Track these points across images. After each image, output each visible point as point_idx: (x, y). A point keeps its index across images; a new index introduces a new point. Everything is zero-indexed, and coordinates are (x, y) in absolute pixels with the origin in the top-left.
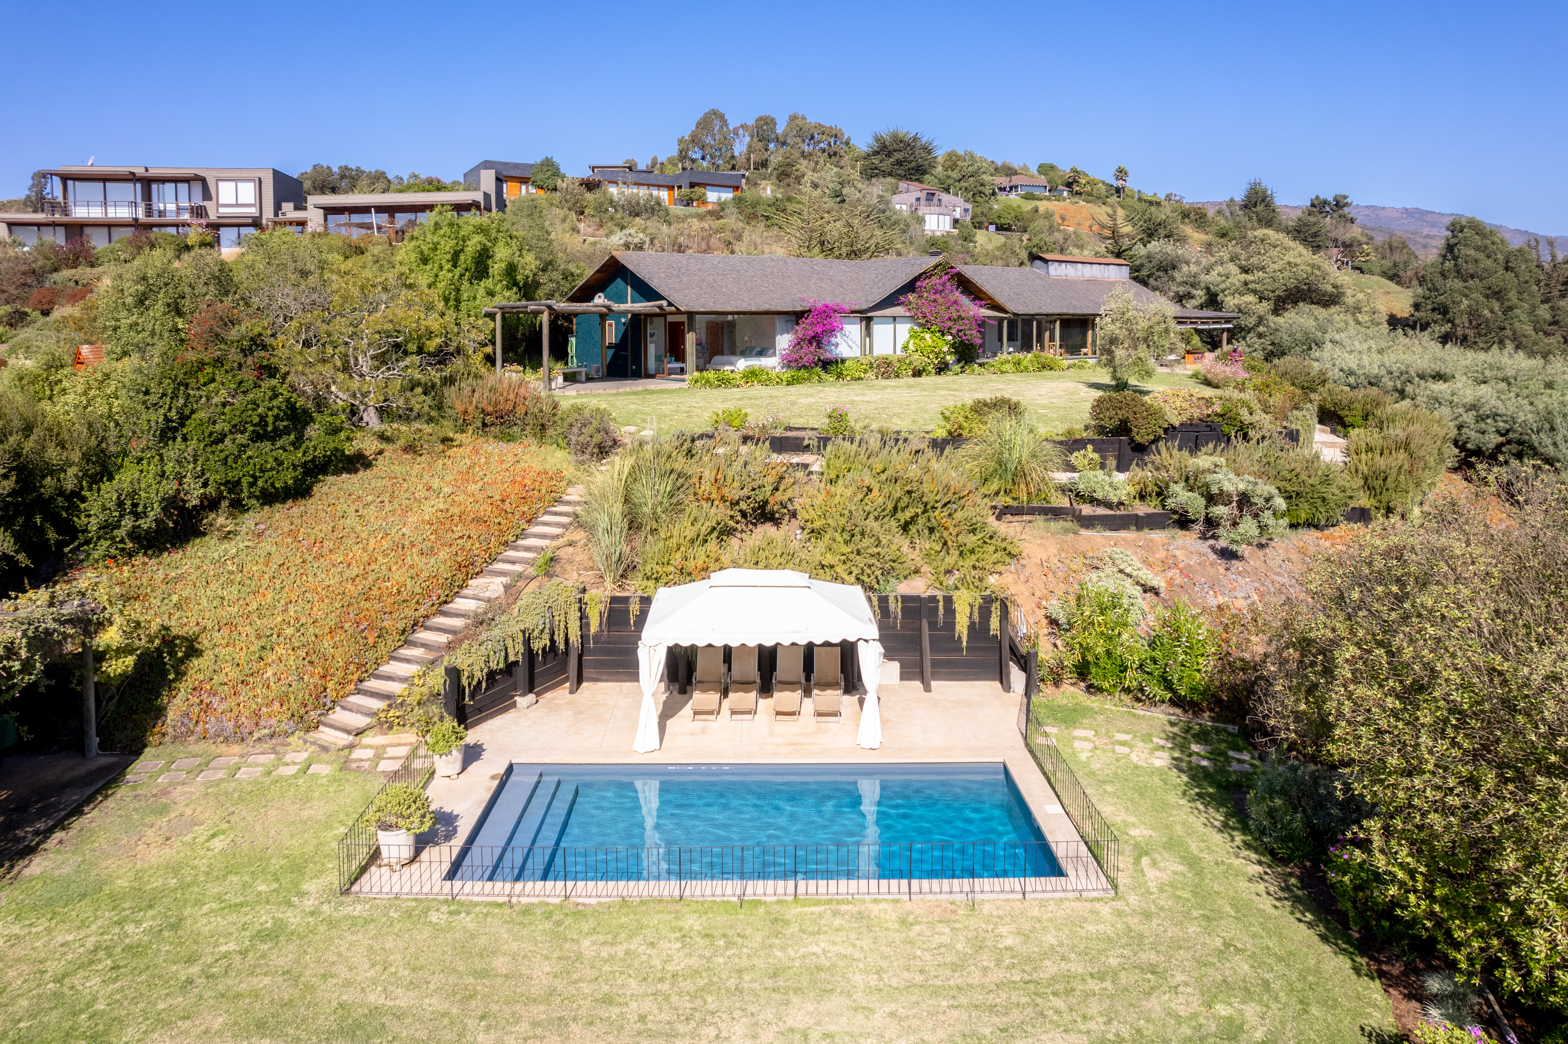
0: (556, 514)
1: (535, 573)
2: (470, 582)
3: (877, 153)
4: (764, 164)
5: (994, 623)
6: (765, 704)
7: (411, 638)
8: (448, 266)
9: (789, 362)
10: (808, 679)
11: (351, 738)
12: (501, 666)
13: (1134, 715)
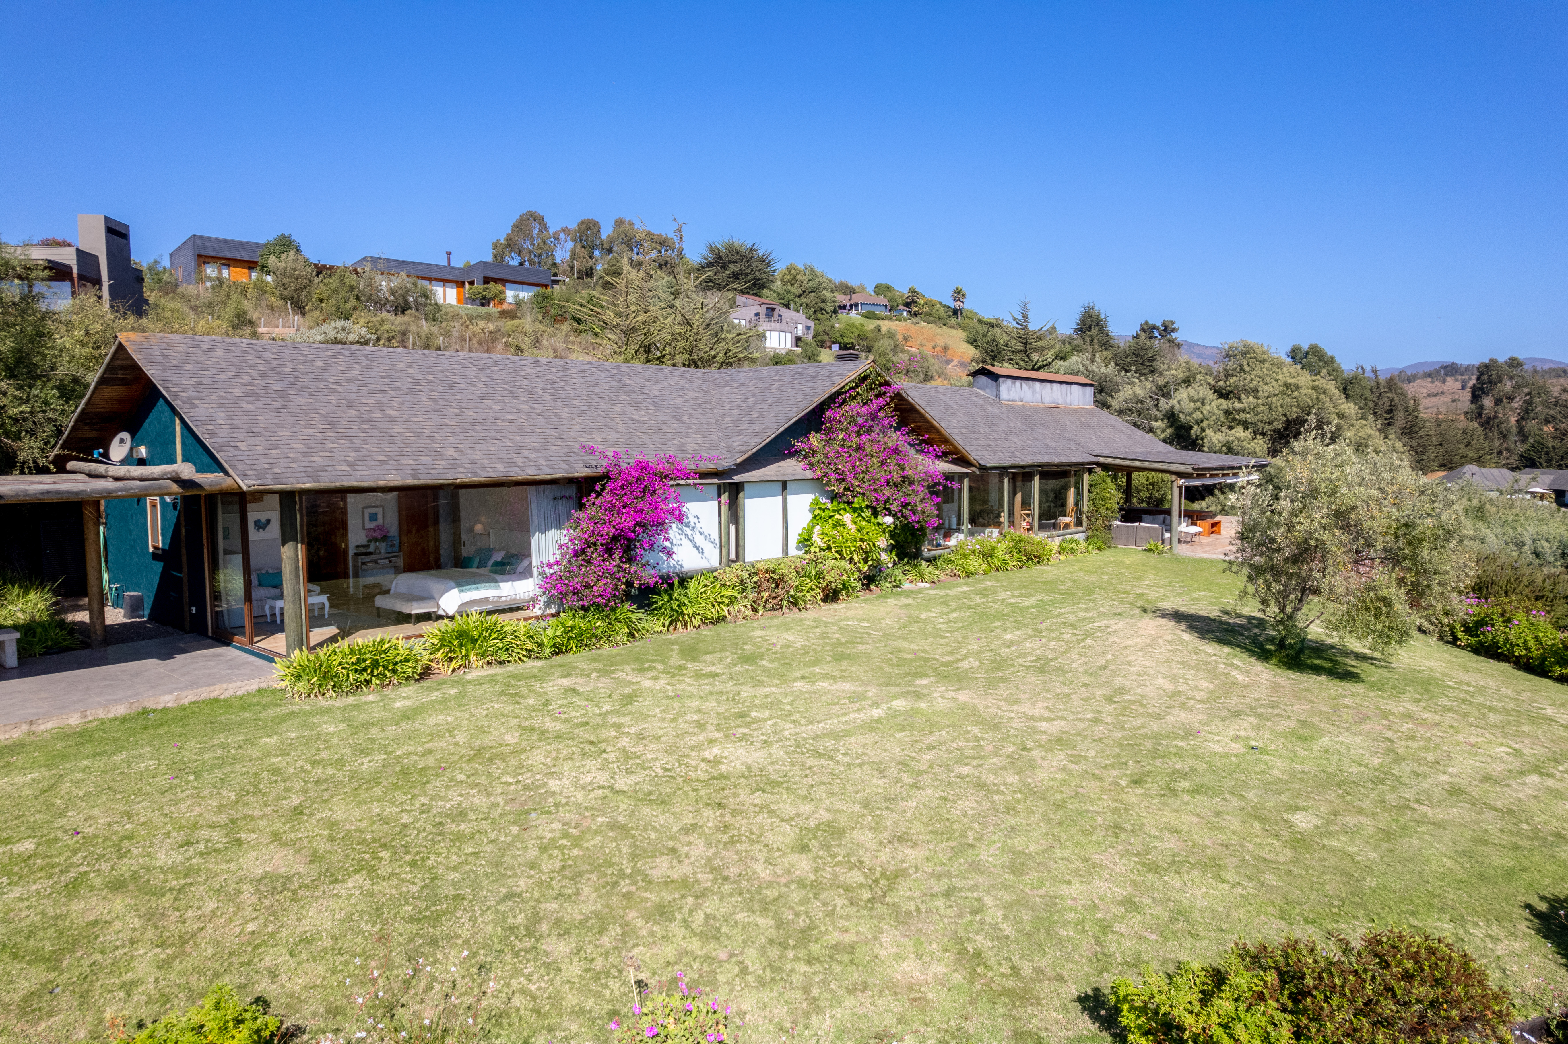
3: (710, 264)
4: (589, 273)
9: (561, 594)
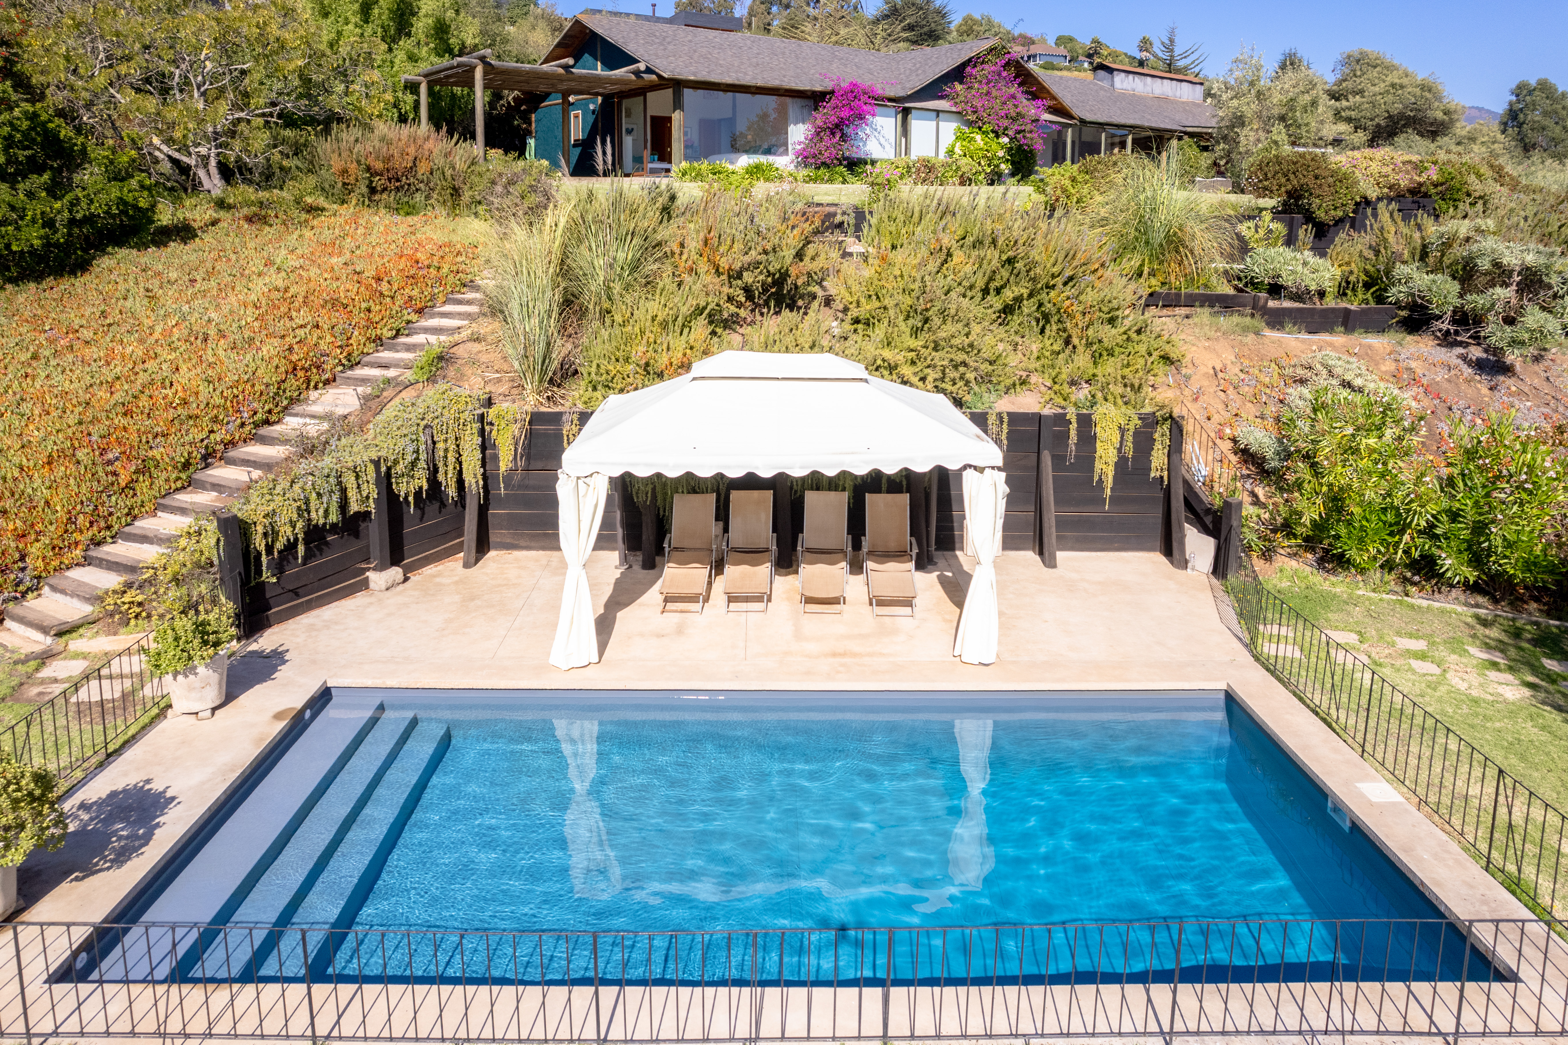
0: (460, 302)
1: (412, 379)
2: (313, 395)
5: (1158, 459)
6: (785, 584)
7: (199, 476)
8: (356, 19)
9: (806, 159)
10: (857, 546)
11: (49, 640)
12: (334, 517)
13: (1412, 607)
